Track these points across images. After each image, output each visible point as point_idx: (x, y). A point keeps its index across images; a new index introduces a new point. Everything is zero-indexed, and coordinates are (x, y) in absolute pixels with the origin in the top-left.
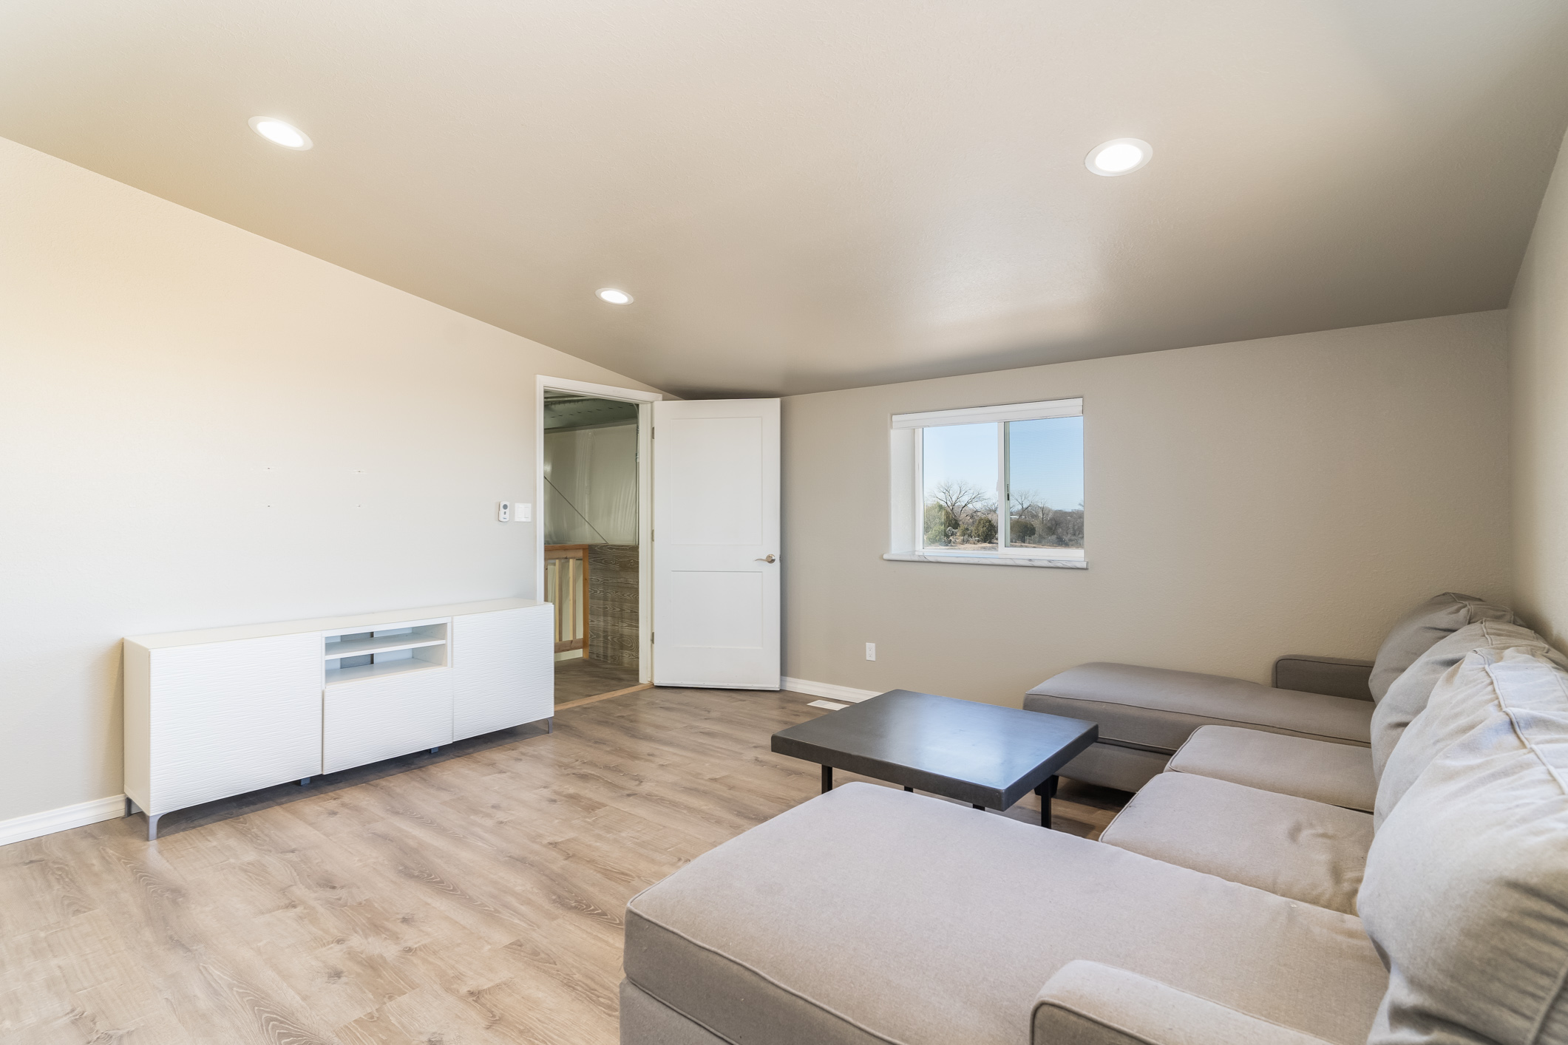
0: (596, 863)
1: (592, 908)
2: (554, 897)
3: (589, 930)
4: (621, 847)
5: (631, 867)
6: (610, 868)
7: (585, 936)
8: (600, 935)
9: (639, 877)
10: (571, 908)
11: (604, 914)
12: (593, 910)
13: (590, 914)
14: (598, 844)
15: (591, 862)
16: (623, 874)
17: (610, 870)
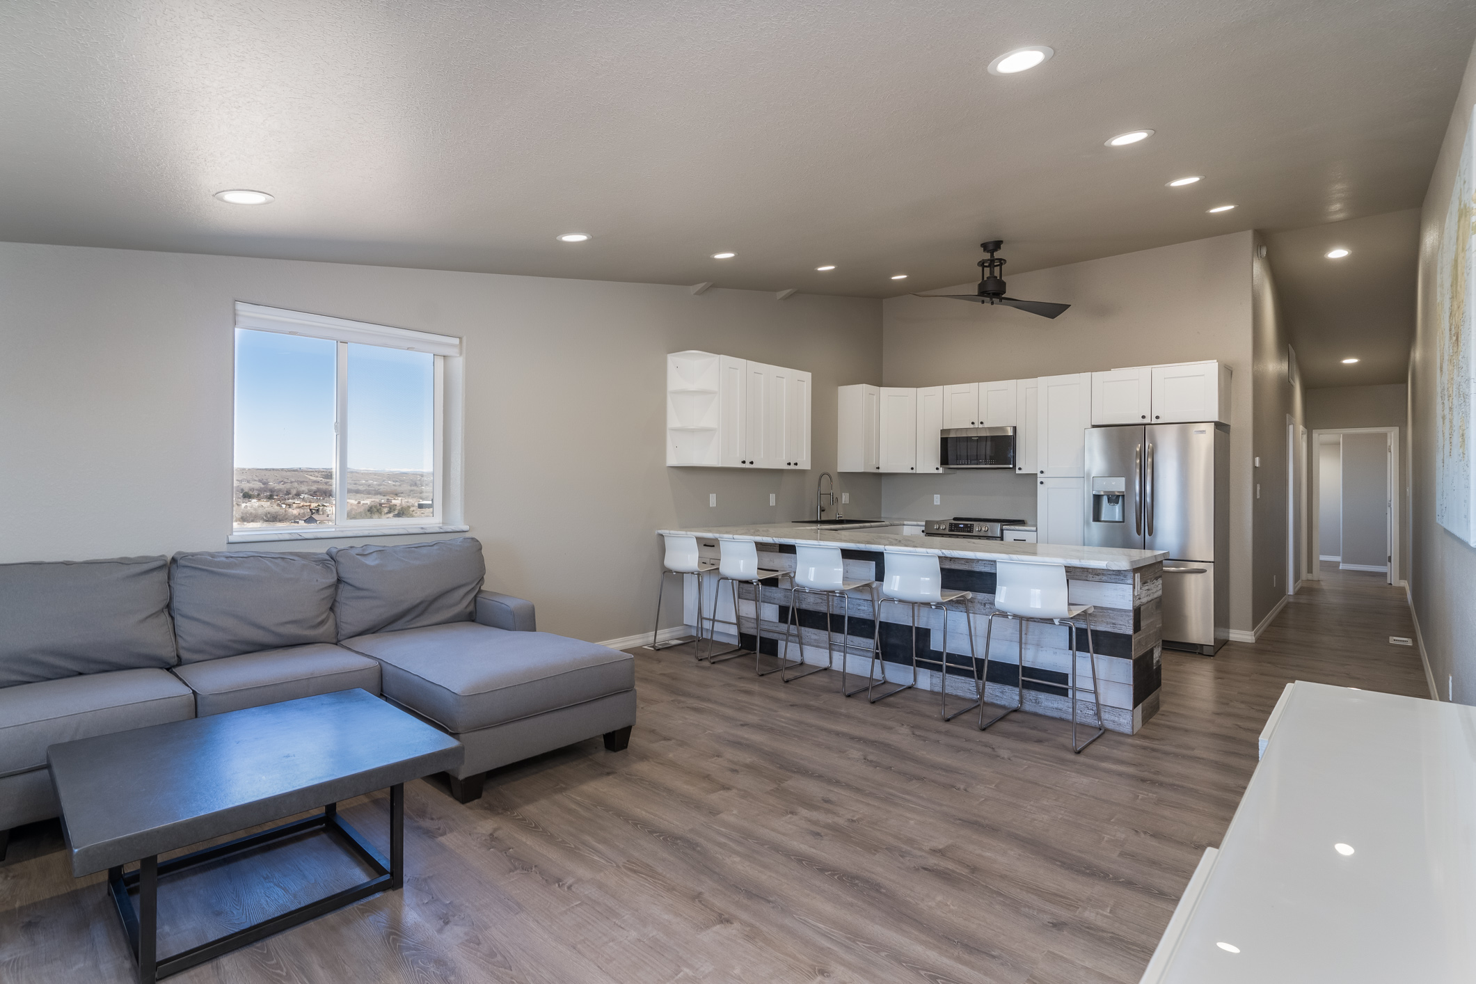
0: (664, 887)
1: (661, 838)
2: (699, 849)
3: (661, 820)
4: (637, 911)
5: (625, 879)
6: (649, 878)
7: (664, 817)
8: (653, 817)
9: (618, 866)
10: (680, 838)
11: (651, 832)
12: (661, 836)
13: (662, 833)
14: (666, 917)
15: (671, 889)
16: (635, 872)
17: (648, 876)
